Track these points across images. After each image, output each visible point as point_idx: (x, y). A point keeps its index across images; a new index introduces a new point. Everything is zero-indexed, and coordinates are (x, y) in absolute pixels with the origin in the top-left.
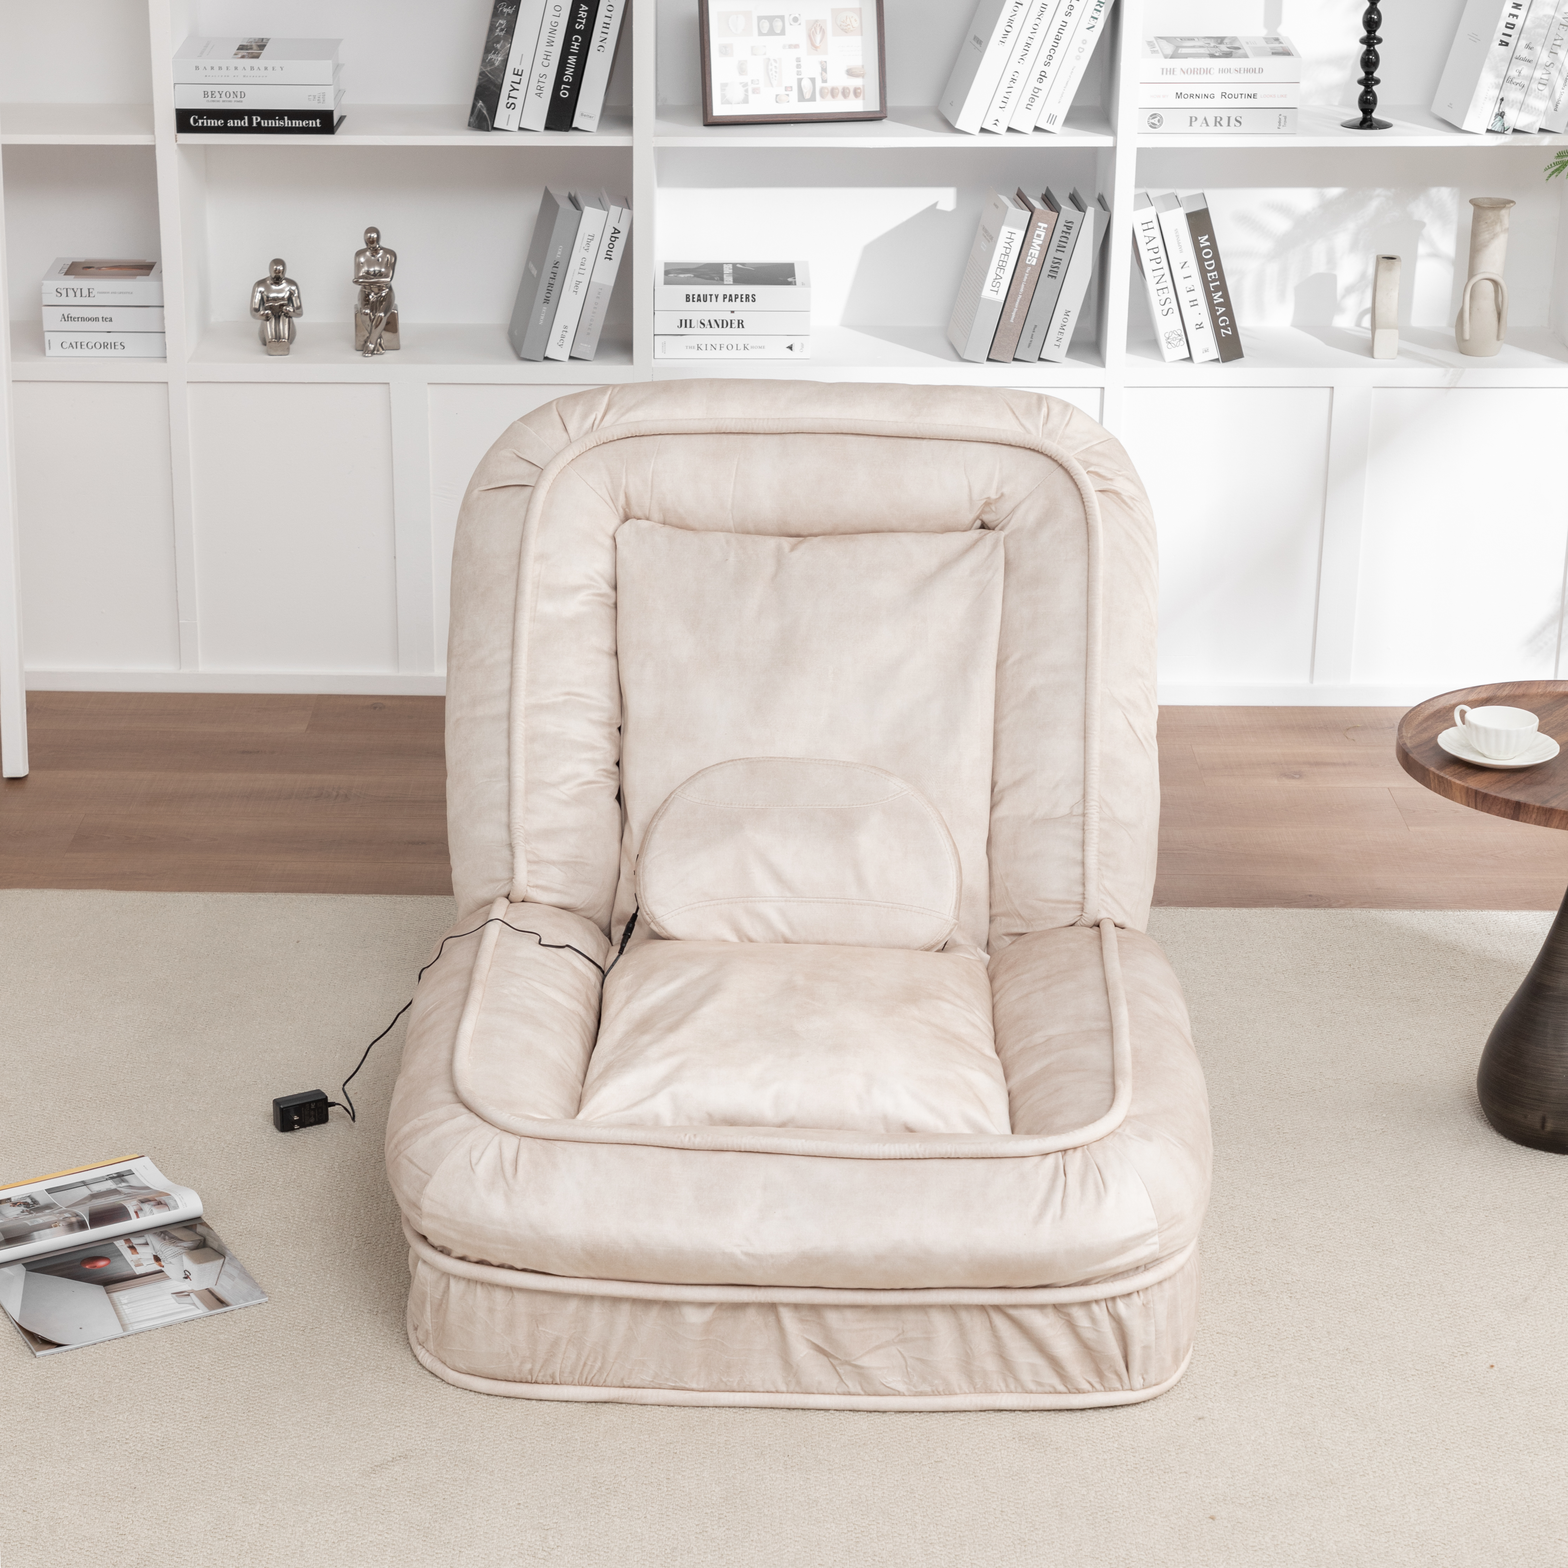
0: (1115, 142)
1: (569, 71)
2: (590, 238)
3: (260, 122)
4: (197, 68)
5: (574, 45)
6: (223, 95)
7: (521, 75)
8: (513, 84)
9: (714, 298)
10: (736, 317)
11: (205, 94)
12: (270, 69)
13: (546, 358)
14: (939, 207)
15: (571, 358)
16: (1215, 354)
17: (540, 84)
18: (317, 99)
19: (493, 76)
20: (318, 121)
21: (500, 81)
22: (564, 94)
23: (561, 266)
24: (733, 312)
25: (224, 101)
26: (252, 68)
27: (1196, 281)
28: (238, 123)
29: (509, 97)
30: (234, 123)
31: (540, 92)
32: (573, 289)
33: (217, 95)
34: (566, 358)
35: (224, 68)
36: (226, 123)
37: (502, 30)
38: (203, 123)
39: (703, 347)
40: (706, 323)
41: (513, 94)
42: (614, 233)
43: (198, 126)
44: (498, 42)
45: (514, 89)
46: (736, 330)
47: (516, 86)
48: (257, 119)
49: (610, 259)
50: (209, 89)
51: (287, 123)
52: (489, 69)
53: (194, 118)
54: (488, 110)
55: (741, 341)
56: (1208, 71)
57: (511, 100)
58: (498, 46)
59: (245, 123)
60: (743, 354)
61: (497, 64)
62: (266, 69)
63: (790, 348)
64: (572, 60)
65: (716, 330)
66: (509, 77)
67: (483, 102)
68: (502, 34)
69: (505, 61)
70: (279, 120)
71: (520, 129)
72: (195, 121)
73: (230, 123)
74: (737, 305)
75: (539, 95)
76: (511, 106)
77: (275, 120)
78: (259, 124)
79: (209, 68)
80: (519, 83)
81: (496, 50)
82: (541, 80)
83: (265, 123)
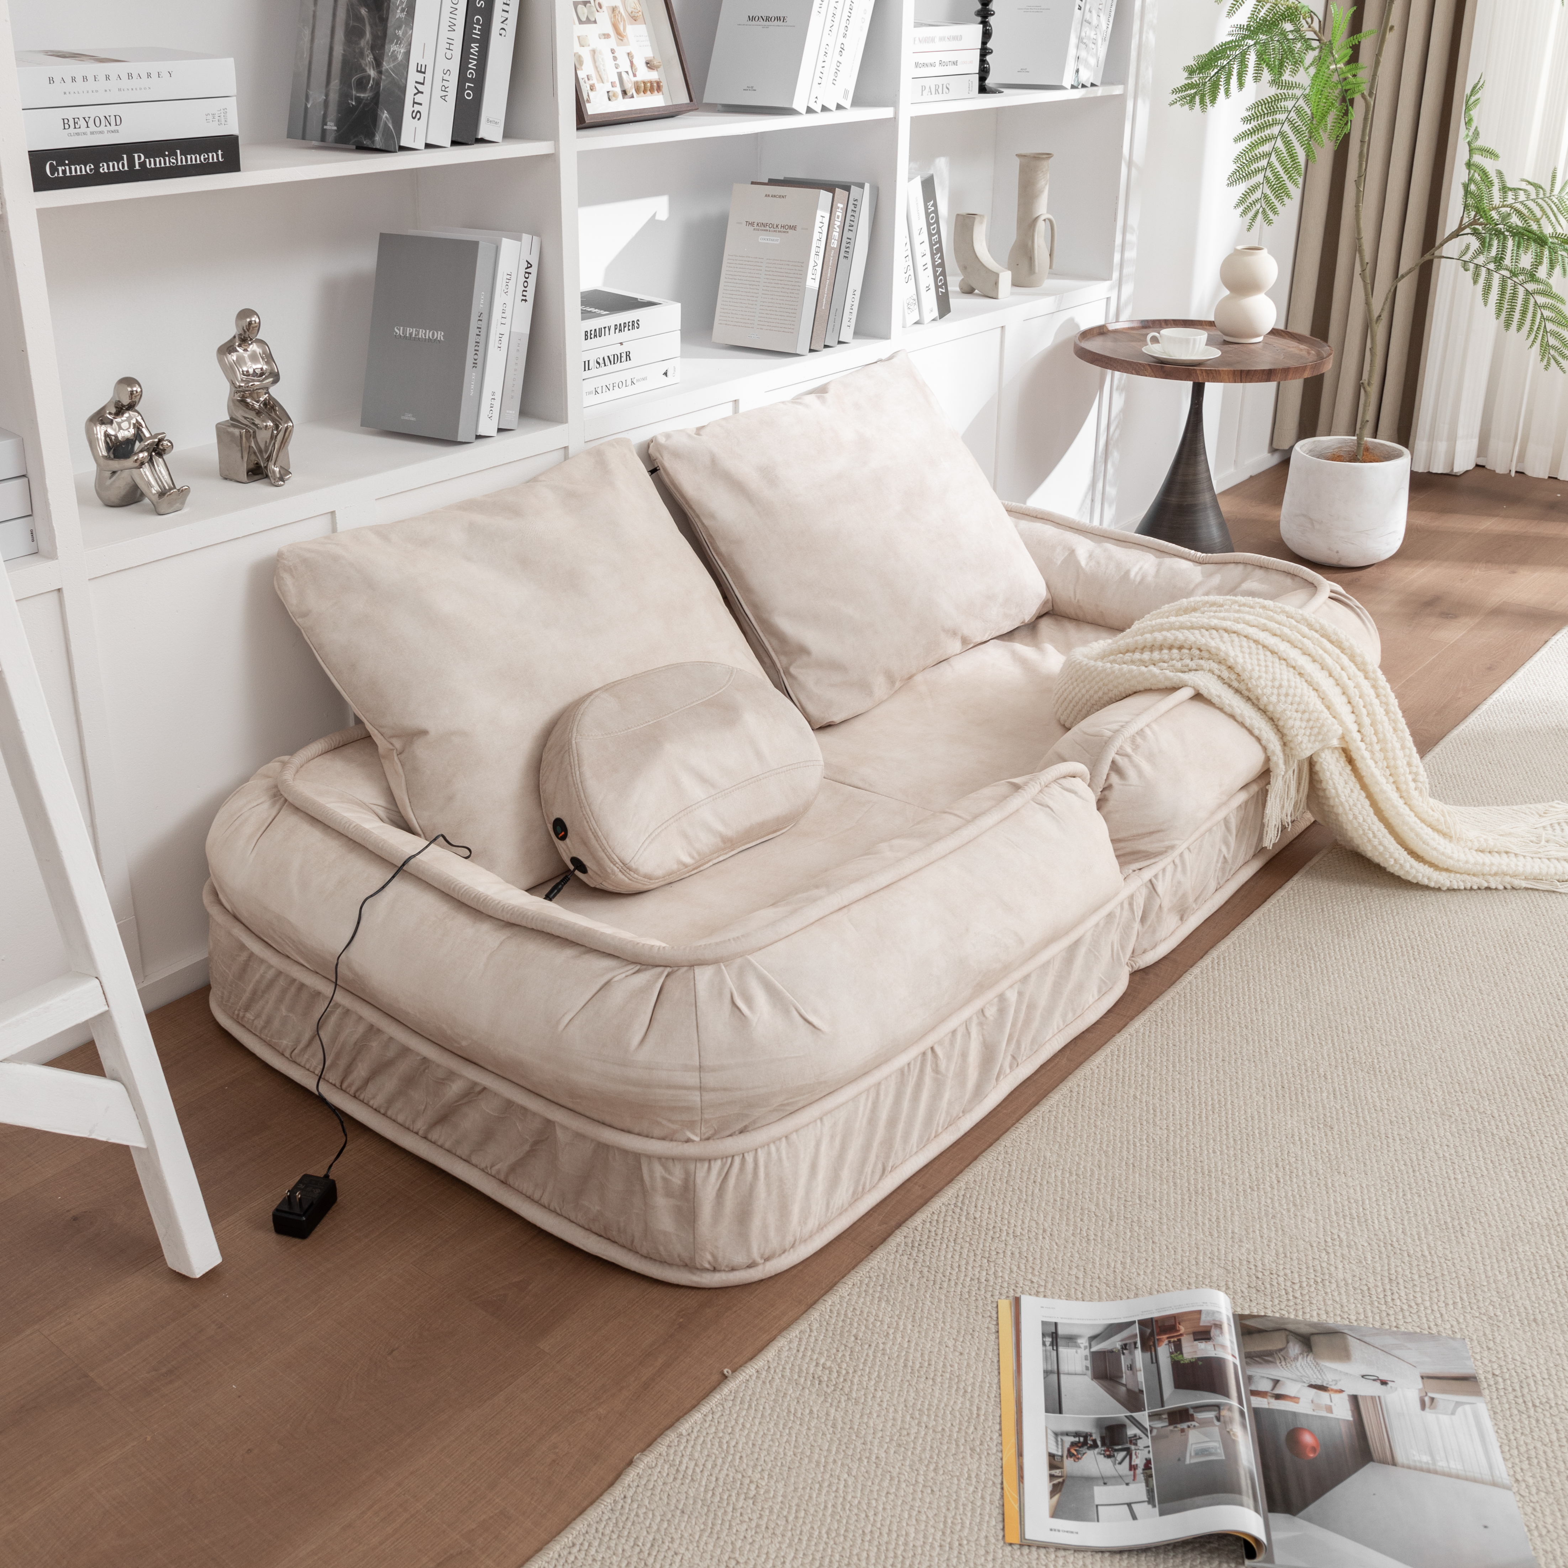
0: (896, 113)
1: (472, 64)
2: (508, 277)
3: (145, 162)
4: (51, 80)
5: (475, 28)
6: (91, 123)
7: (424, 73)
8: (418, 86)
9: (607, 329)
10: (623, 349)
11: (65, 123)
12: (154, 75)
13: (479, 437)
14: (657, 218)
15: (500, 430)
16: (936, 313)
17: (445, 83)
18: (217, 118)
19: (396, 74)
20: (220, 152)
21: (403, 81)
22: (469, 95)
23: (484, 318)
24: (621, 344)
25: (92, 133)
26: (130, 76)
27: (926, 246)
28: (114, 167)
29: (414, 103)
30: (108, 168)
31: (445, 94)
32: (497, 345)
33: (82, 123)
34: (494, 432)
35: (91, 78)
36: (97, 168)
37: (403, 10)
38: (64, 172)
39: (599, 390)
40: (601, 361)
41: (418, 98)
42: (527, 268)
43: (58, 178)
44: (399, 28)
45: (419, 92)
46: (625, 365)
47: (419, 87)
48: (139, 158)
49: (526, 300)
50: (70, 113)
51: (180, 160)
52: (392, 65)
53: (51, 165)
54: (393, 123)
55: (626, 376)
56: (933, 40)
57: (417, 107)
58: (400, 33)
59: (123, 165)
60: (631, 390)
61: (400, 57)
62: (149, 75)
63: (666, 374)
64: (475, 48)
65: (610, 368)
66: (413, 76)
67: (388, 113)
68: (403, 15)
69: (408, 54)
70: (169, 156)
71: (428, 146)
72: (54, 169)
73: (104, 168)
74: (626, 335)
75: (443, 98)
76: (416, 115)
77: (164, 156)
78: (143, 164)
79: (68, 80)
80: (423, 84)
81: (398, 38)
82: (446, 77)
83: (150, 164)
